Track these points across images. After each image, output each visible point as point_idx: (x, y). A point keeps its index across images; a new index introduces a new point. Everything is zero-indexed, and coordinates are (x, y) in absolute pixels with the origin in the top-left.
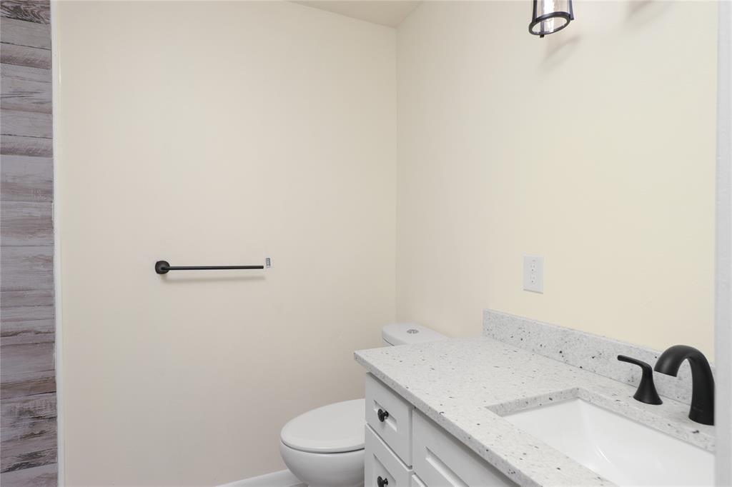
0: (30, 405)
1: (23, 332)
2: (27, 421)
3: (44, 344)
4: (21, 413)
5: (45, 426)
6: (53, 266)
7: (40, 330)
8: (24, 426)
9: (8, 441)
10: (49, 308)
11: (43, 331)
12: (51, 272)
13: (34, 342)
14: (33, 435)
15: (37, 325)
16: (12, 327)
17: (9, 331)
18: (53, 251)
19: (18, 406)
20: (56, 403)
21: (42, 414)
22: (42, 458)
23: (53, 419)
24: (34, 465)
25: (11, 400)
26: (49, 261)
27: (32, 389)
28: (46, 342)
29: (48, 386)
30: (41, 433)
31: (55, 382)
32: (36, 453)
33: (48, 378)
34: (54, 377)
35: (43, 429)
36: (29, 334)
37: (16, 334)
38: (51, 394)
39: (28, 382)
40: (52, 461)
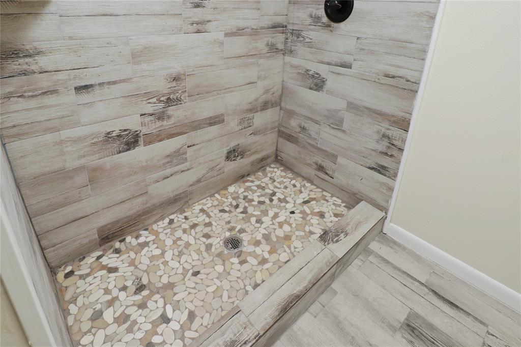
0: (389, 133)
1: (399, 77)
2: (385, 143)
3: (410, 91)
4: (384, 136)
5: (395, 152)
6: (434, 23)
7: (409, 79)
8: (383, 146)
9: (373, 150)
10: (421, 62)
11: (411, 80)
12: (431, 29)
13: (404, 87)
14: (386, 154)
15: (409, 74)
16: (393, 71)
17: (391, 73)
18: (437, 8)
19: (383, 130)
20: (406, 140)
21: (395, 143)
22: (388, 172)
23: (401, 150)
24: (382, 174)
25: (380, 124)
26: (433, 18)
27: (394, 122)
28: (411, 90)
29: (404, 124)
30: (392, 156)
31: (409, 124)
32: (385, 167)
33: (406, 119)
34: (410, 120)
35: (394, 154)
36: (402, 80)
37: (393, 77)
38: (405, 132)
39: (393, 116)
40: (393, 178)
